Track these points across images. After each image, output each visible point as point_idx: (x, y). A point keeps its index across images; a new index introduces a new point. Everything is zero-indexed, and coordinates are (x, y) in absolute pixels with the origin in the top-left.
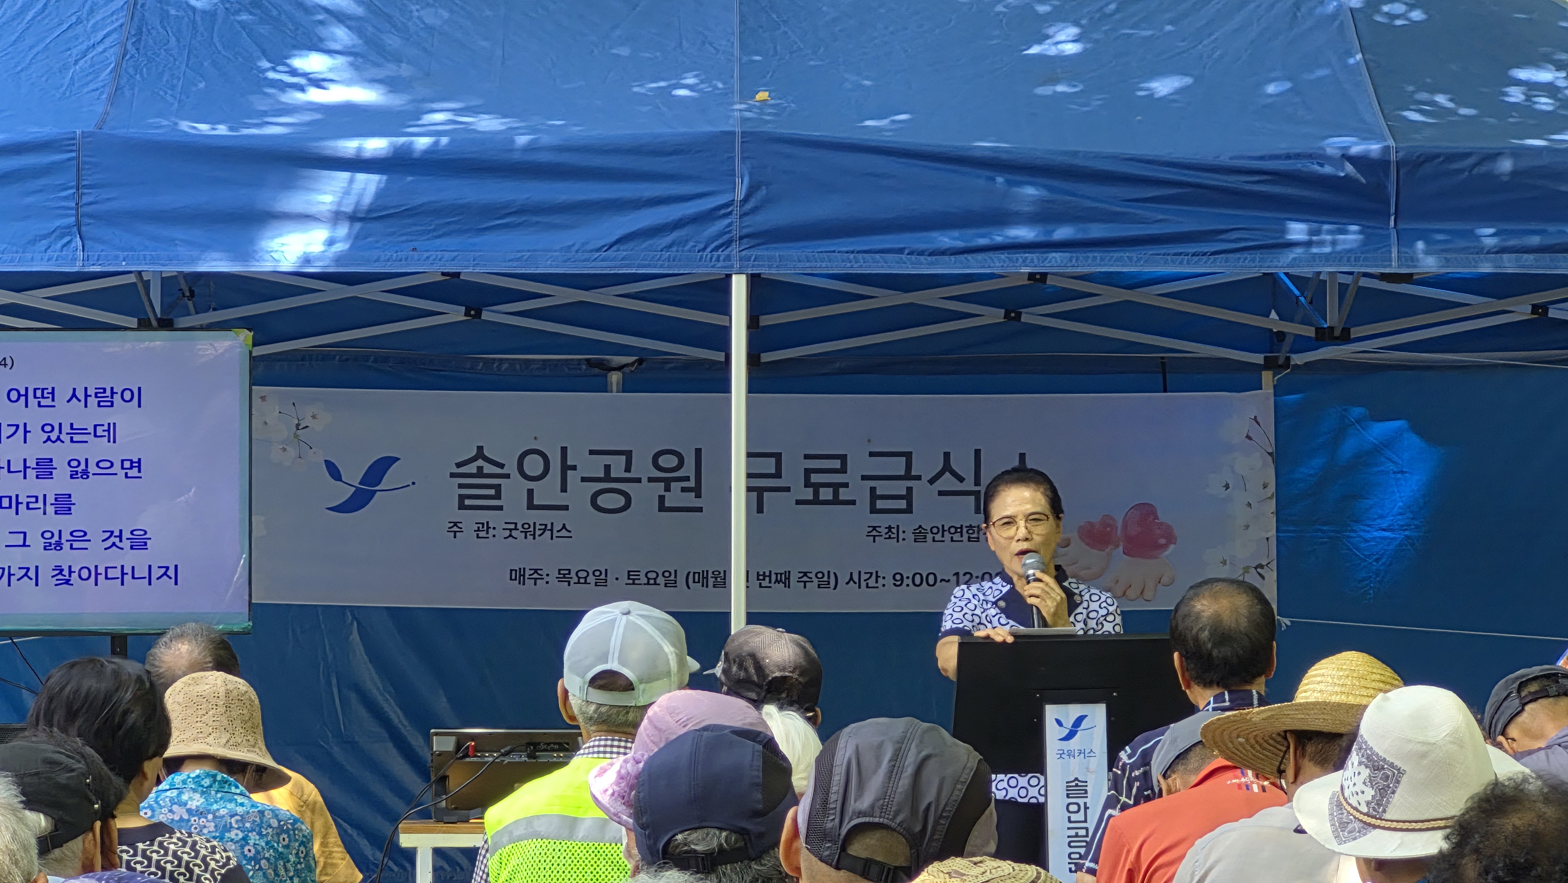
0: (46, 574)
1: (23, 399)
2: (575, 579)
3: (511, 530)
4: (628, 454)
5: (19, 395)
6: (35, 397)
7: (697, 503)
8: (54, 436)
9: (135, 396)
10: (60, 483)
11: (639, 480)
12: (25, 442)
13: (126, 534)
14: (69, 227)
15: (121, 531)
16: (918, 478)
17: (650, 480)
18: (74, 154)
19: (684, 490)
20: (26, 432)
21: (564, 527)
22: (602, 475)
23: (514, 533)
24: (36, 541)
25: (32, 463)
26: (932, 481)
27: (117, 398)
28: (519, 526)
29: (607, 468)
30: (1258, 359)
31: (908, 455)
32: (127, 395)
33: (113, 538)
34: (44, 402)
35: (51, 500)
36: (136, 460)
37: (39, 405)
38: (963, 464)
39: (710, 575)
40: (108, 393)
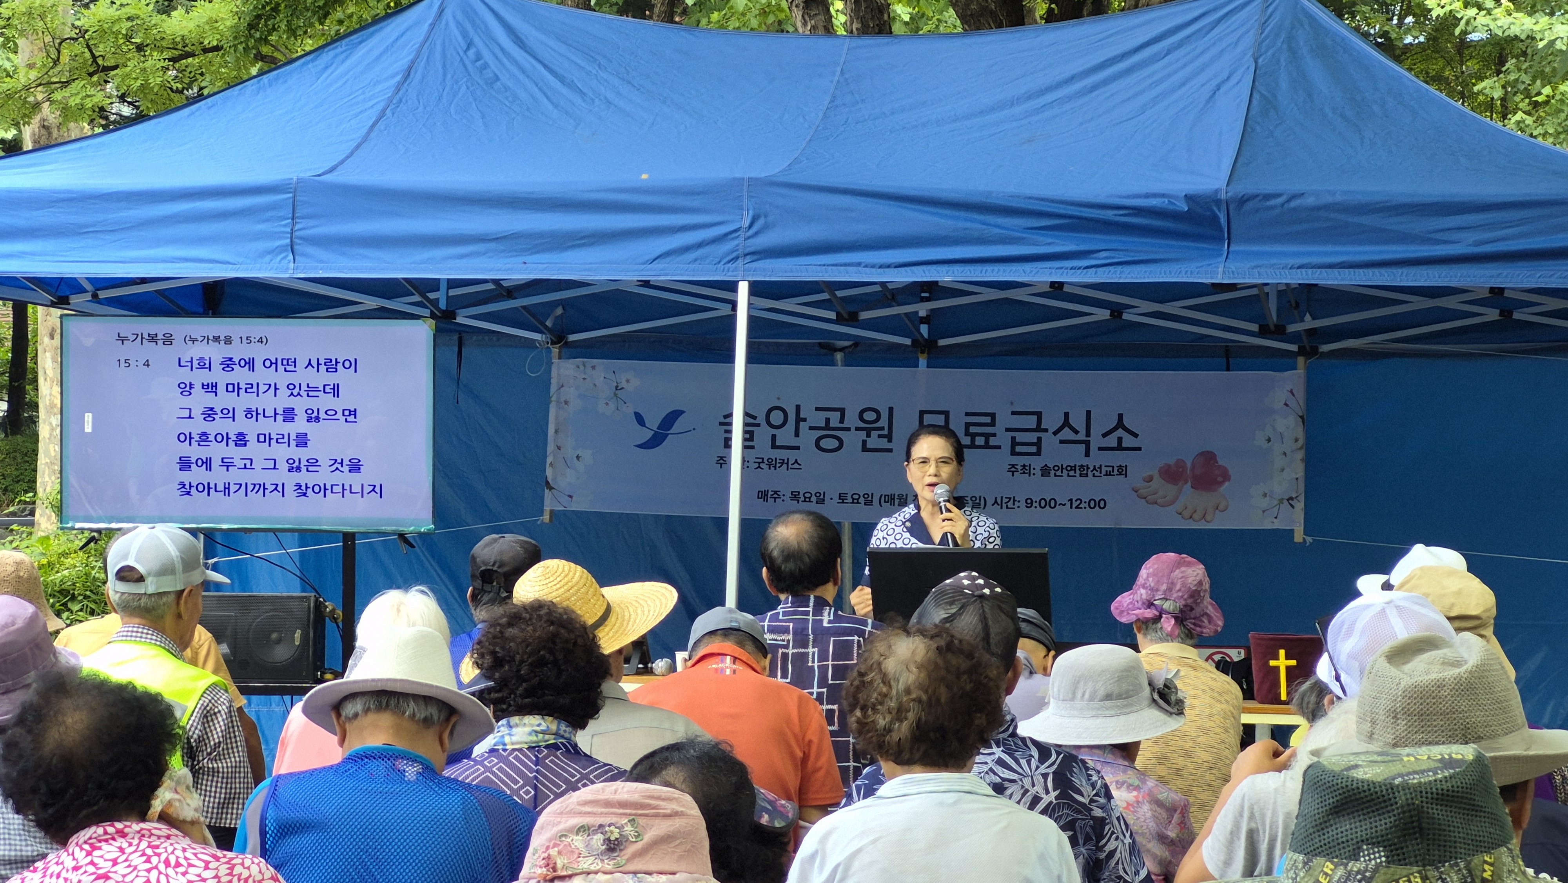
0: (290, 489)
1: (274, 366)
2: (803, 499)
3: (759, 463)
4: (842, 411)
5: (272, 363)
6: (282, 364)
7: (888, 446)
8: (295, 392)
9: (353, 365)
10: (300, 425)
11: (848, 429)
12: (275, 395)
13: (346, 462)
14: (287, 245)
15: (342, 460)
16: (1046, 430)
17: (857, 429)
18: (291, 195)
19: (880, 436)
20: (276, 389)
21: (796, 462)
22: (823, 425)
23: (762, 465)
24: (283, 466)
25: (280, 411)
26: (1055, 433)
27: (340, 366)
28: (765, 460)
29: (828, 420)
30: (1294, 348)
31: (1039, 415)
32: (347, 364)
33: (337, 464)
34: (288, 368)
35: (293, 437)
36: (352, 409)
37: (285, 370)
38: (1077, 421)
39: (896, 497)
40: (334, 362)
